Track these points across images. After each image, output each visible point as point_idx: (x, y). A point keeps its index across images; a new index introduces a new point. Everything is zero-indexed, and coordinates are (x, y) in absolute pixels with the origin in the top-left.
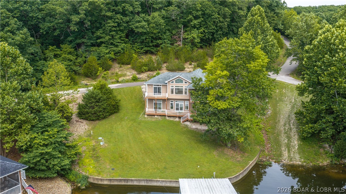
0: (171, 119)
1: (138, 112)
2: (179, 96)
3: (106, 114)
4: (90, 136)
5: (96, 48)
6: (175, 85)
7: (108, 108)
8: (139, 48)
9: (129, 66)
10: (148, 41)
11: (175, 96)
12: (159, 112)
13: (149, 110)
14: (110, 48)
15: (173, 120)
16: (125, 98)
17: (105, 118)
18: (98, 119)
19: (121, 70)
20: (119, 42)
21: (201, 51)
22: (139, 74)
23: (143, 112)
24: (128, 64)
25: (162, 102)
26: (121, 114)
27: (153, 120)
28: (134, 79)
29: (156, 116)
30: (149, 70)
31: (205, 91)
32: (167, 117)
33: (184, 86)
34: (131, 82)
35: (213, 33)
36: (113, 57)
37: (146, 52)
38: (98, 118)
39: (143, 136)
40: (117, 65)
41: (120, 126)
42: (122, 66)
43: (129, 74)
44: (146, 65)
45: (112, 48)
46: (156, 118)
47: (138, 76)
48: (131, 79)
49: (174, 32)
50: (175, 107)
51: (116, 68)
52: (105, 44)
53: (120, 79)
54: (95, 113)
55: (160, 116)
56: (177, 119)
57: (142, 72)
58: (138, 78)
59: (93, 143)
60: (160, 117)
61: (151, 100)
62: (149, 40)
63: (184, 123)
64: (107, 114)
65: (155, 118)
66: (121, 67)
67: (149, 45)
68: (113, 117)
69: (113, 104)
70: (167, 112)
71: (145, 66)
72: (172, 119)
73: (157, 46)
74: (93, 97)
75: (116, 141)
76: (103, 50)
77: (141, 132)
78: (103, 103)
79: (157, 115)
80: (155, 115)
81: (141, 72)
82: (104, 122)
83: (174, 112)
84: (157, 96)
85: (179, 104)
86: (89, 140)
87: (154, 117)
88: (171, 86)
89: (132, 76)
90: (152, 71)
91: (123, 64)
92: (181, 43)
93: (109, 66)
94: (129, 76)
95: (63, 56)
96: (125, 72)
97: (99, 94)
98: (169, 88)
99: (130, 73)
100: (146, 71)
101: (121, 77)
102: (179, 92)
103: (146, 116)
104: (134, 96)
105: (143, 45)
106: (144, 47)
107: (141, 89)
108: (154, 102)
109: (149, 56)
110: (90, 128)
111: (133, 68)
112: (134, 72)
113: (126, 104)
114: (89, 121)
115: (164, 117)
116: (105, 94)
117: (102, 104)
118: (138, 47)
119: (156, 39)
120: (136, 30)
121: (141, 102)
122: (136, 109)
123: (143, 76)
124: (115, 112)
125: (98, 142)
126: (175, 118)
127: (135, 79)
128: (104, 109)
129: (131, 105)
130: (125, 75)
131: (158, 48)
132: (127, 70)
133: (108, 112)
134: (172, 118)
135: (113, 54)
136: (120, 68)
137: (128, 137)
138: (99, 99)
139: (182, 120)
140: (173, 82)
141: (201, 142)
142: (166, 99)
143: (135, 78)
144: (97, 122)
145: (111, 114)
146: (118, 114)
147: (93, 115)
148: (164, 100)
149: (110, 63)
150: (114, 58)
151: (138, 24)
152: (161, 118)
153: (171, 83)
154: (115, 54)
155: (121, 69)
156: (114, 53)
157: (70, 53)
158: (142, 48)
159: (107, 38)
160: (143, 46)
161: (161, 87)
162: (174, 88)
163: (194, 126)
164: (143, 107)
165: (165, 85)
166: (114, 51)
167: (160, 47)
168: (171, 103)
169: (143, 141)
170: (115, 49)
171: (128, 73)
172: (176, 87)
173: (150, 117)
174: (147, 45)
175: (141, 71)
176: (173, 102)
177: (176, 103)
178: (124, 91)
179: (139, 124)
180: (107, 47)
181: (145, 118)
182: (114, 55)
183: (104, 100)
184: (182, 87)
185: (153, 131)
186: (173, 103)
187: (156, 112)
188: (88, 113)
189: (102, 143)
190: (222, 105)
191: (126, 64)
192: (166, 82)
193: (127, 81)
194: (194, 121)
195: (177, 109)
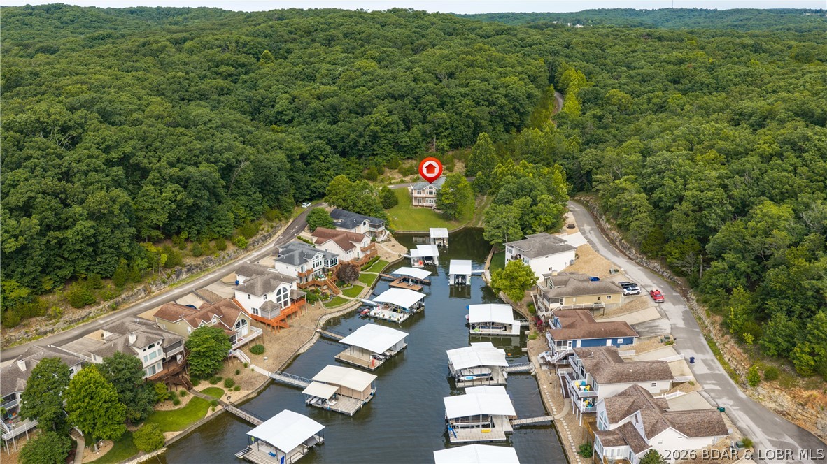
1: (409, 204)
2: (431, 196)
5: (372, 157)
6: (429, 190)
7: (393, 200)
8: (402, 156)
9: (397, 170)
10: (409, 150)
11: (429, 195)
12: (421, 204)
13: (415, 203)
14: (382, 157)
15: (428, 209)
16: (399, 194)
17: (392, 207)
19: (391, 174)
20: (389, 154)
21: (451, 153)
22: (404, 177)
23: (411, 204)
26: (400, 205)
30: (411, 174)
31: (442, 195)
33: (434, 190)
34: (400, 183)
35: (460, 140)
36: (385, 164)
37: (408, 158)
40: (389, 170)
44: (408, 171)
45: (384, 157)
46: (419, 207)
47: (404, 179)
48: (399, 181)
49: (429, 140)
50: (428, 201)
51: (388, 173)
52: (379, 154)
53: (392, 182)
56: (430, 208)
58: (405, 181)
61: (416, 198)
63: (433, 210)
66: (391, 171)
67: (410, 153)
68: (396, 207)
70: (424, 204)
73: (416, 153)
76: (378, 159)
77: (412, 214)
81: (405, 175)
83: (428, 204)
84: (419, 195)
85: (431, 200)
88: (426, 190)
89: (400, 179)
91: (392, 169)
92: (434, 150)
93: (383, 171)
94: (398, 179)
95: (353, 165)
96: (395, 176)
98: (426, 192)
100: (408, 175)
101: (392, 180)
102: (431, 193)
104: (404, 194)
105: (406, 153)
106: (407, 155)
107: (408, 189)
108: (418, 199)
109: (410, 161)
111: (400, 172)
112: (401, 176)
113: (401, 200)
115: (423, 207)
119: (415, 148)
120: (401, 144)
121: (410, 199)
122: (407, 203)
123: (407, 179)
127: (402, 181)
129: (404, 200)
130: (395, 178)
132: (396, 174)
134: (427, 207)
135: (385, 162)
139: (432, 208)
140: (427, 188)
141: (441, 218)
148: (423, 198)
149: (383, 168)
151: (402, 140)
152: (421, 207)
154: (387, 162)
157: (356, 163)
158: (405, 155)
159: (381, 151)
161: (421, 191)
163: (438, 211)
164: (411, 202)
165: (424, 190)
166: (386, 159)
167: (418, 154)
171: (397, 177)
173: (416, 207)
176: (427, 199)
177: (429, 199)
178: (398, 191)
179: (411, 210)
181: (413, 207)
184: (432, 191)
185: (418, 213)
187: (419, 205)
190: (447, 202)
191: (394, 169)
192: (424, 188)
193: (397, 183)
194: (438, 209)
195: (430, 203)
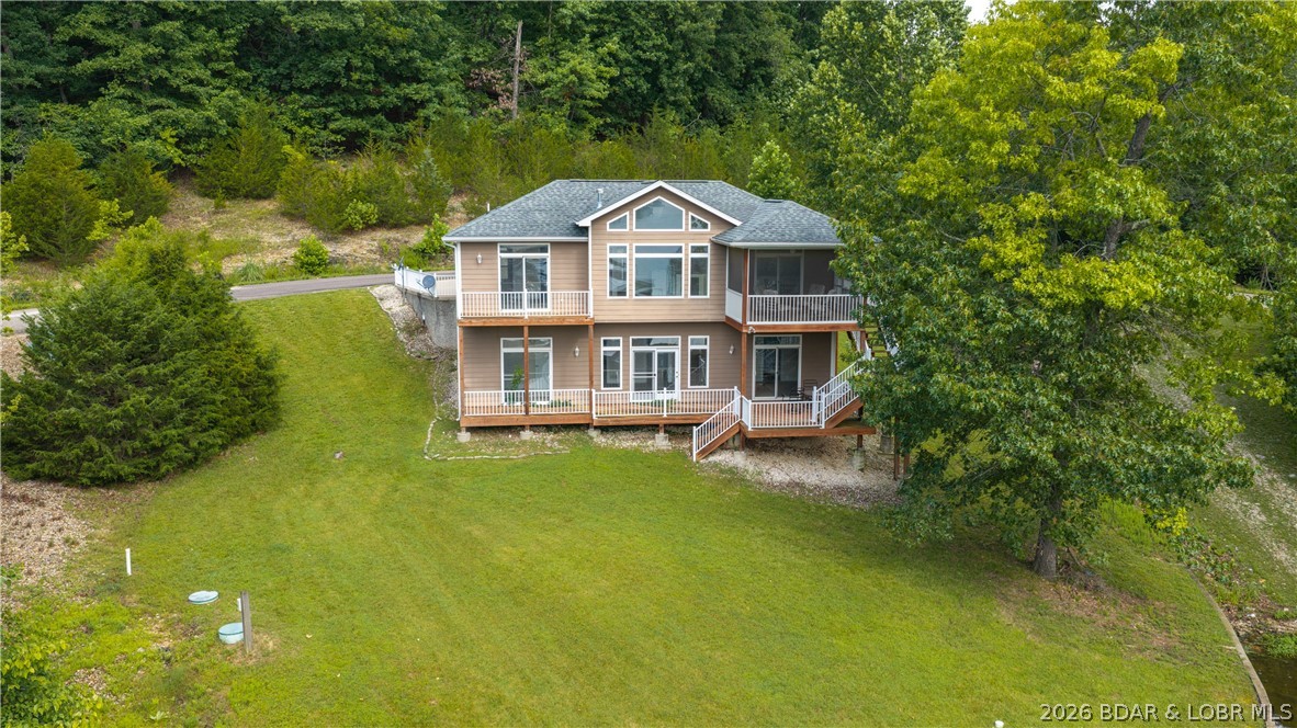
0: (626, 444)
1: (402, 420)
2: (655, 308)
3: (204, 437)
4: (115, 584)
6: (632, 242)
7: (210, 396)
8: (307, 121)
9: (268, 206)
10: (359, 81)
14: (151, 109)
15: (636, 450)
16: (294, 348)
17: (195, 461)
18: (151, 475)
19: (225, 225)
20: (200, 82)
22: (331, 238)
23: (431, 416)
24: (259, 197)
25: (550, 350)
26: (299, 432)
27: (518, 456)
28: (312, 264)
29: (527, 435)
30: (382, 224)
32: (593, 433)
33: (689, 245)
34: (292, 276)
35: (657, 69)
36: (175, 154)
37: (349, 143)
38: (147, 468)
39: (504, 554)
40: (198, 202)
41: (319, 504)
42: (227, 203)
43: (276, 240)
44: (363, 195)
45: (161, 107)
46: (533, 445)
47: (329, 249)
48: (291, 262)
49: (476, 53)
50: (628, 371)
51: (197, 216)
52: (123, 82)
53: (228, 267)
54: (127, 434)
55: (549, 428)
56: (661, 441)
57: (350, 231)
58: (334, 261)
59: (151, 639)
60: (551, 436)
61: (484, 335)
62: (365, 77)
63: (711, 459)
64: (214, 437)
65: (524, 443)
66: (219, 209)
67: (362, 106)
68: (250, 456)
69: (245, 371)
71: (363, 200)
72: (627, 442)
73: (404, 112)
74: (106, 326)
75: (329, 608)
76: (115, 113)
77: (477, 531)
78: (179, 364)
79: (533, 427)
80: (523, 427)
81: (340, 228)
82: (190, 488)
83: (626, 400)
85: (649, 355)
86: (119, 619)
87: (517, 440)
88: (609, 245)
89: (294, 251)
90: (397, 226)
91: (232, 193)
92: (512, 105)
93: (155, 199)
94: (275, 248)
96: (252, 233)
97: (148, 306)
98: (601, 259)
99: (280, 235)
100: (369, 227)
101: (229, 255)
103: (464, 437)
104: (347, 337)
105: (333, 104)
106: (338, 115)
107: (375, 303)
108: (504, 350)
110: (103, 532)
111: (293, 214)
112: (306, 235)
114: (84, 487)
115: (572, 435)
116: (185, 307)
117: (176, 373)
118: (304, 114)
119: (395, 77)
120: (297, 23)
122: (380, 404)
123: (356, 248)
124: (258, 428)
125: (194, 625)
126: (641, 435)
127: (314, 264)
128: (191, 403)
129: (340, 383)
130: (252, 247)
131: (409, 126)
132: (261, 224)
133: (214, 423)
134: (623, 435)
135: (170, 140)
136: (215, 213)
137: (405, 569)
138: (153, 336)
139: (696, 444)
140: (621, 223)
142: (585, 327)
143: (313, 259)
144: (146, 490)
145: (237, 436)
146: (276, 439)
147: (111, 445)
148: (568, 334)
149: (158, 181)
150: (177, 161)
152: (560, 442)
153: (612, 225)
154: (181, 142)
155: (223, 218)
156: (174, 133)
158: (327, 119)
159: (137, 51)
160: (330, 110)
161: (547, 256)
162: (631, 257)
163: (778, 472)
165: (576, 245)
166: (175, 123)
167: (415, 118)
168: (603, 349)
169: (527, 590)
170: (182, 113)
171: (269, 238)
172: (639, 250)
173: (492, 438)
174: (353, 106)
175: (344, 225)
176: (617, 343)
177: (633, 349)
178: (274, 317)
179: (442, 487)
180: (131, 99)
181: (460, 445)
182: (177, 145)
183: (186, 344)
184: (679, 250)
185: (555, 520)
186: (620, 348)
187: (527, 411)
188: (81, 436)
189: (232, 634)
191: (246, 197)
192: (585, 222)
193: (272, 275)
195: (643, 386)
